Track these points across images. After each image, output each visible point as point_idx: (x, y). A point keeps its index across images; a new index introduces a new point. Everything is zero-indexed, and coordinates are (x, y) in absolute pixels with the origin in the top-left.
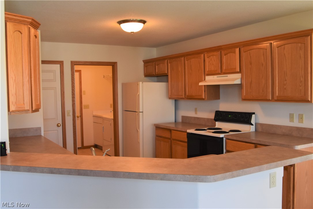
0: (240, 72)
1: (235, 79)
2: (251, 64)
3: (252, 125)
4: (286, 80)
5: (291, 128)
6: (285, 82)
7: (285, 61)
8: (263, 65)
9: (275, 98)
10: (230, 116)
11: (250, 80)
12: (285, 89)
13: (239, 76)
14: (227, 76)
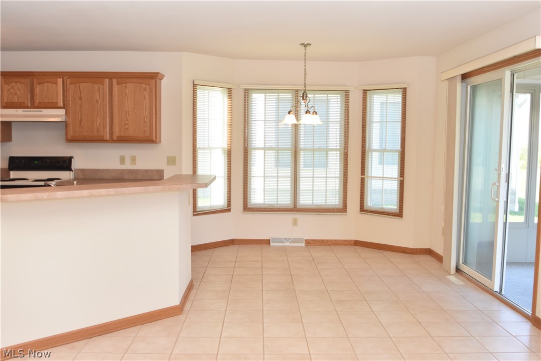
0: (63, 108)
1: (57, 115)
2: (81, 99)
3: (72, 171)
4: (127, 120)
5: (122, 171)
6: (127, 122)
7: (126, 100)
8: (97, 102)
9: (115, 138)
10: (36, 162)
11: (80, 118)
12: (127, 129)
13: (62, 112)
14: (42, 111)
